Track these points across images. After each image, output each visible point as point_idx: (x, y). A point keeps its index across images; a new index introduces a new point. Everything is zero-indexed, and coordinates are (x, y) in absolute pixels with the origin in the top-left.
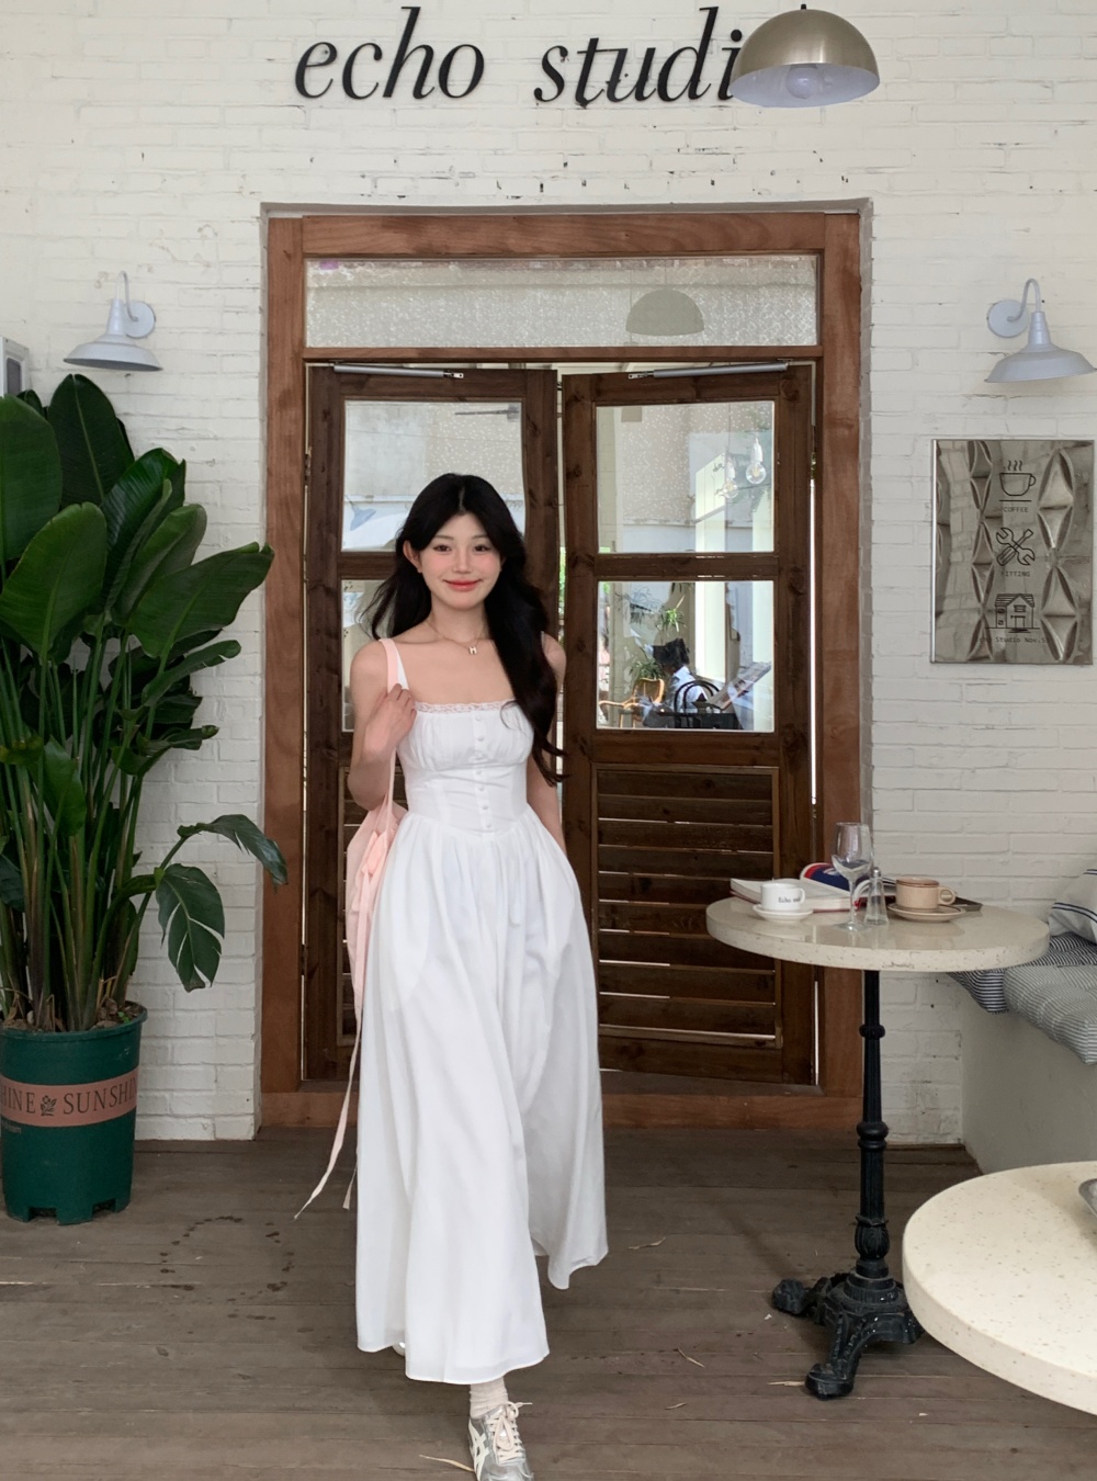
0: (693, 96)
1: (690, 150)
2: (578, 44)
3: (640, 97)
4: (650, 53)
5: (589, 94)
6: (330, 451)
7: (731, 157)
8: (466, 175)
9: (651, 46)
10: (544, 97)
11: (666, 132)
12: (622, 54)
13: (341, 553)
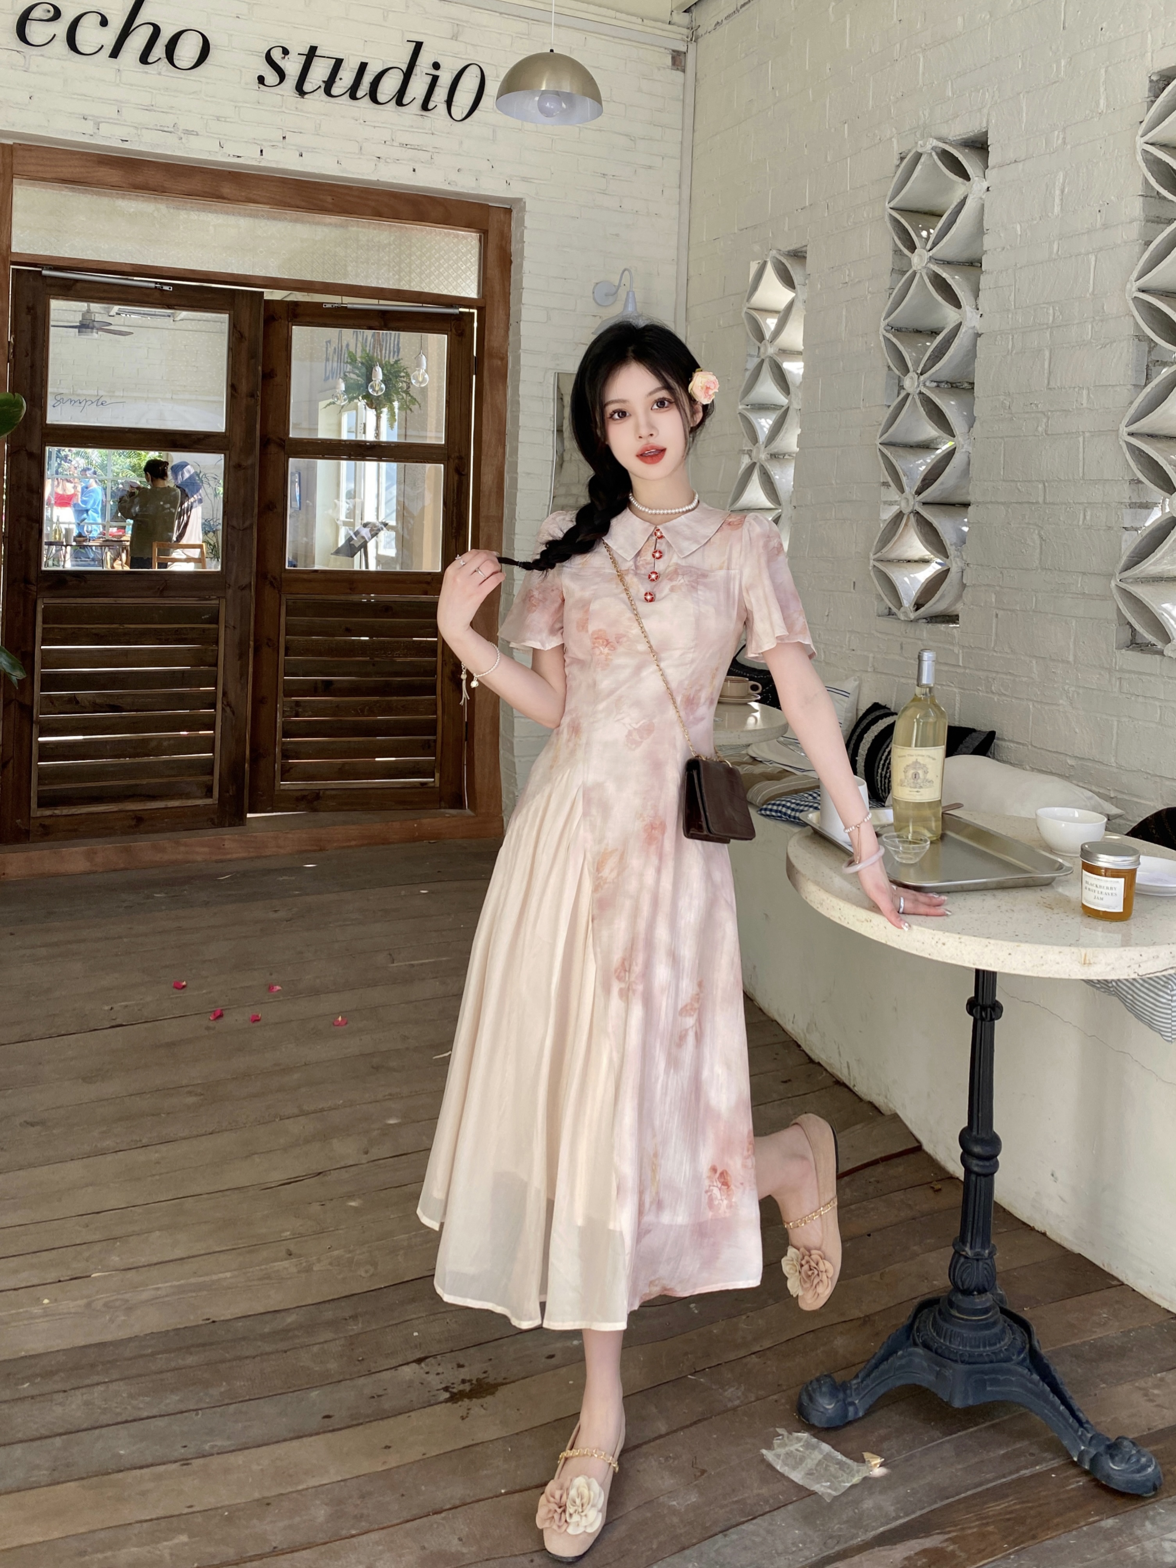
0: (400, 103)
1: (395, 144)
2: (299, 48)
3: (353, 96)
4: (363, 67)
5: (307, 87)
6: (33, 340)
7: (430, 154)
8: (188, 132)
9: (364, 61)
10: (266, 83)
11: (375, 127)
12: (339, 63)
13: (47, 425)
